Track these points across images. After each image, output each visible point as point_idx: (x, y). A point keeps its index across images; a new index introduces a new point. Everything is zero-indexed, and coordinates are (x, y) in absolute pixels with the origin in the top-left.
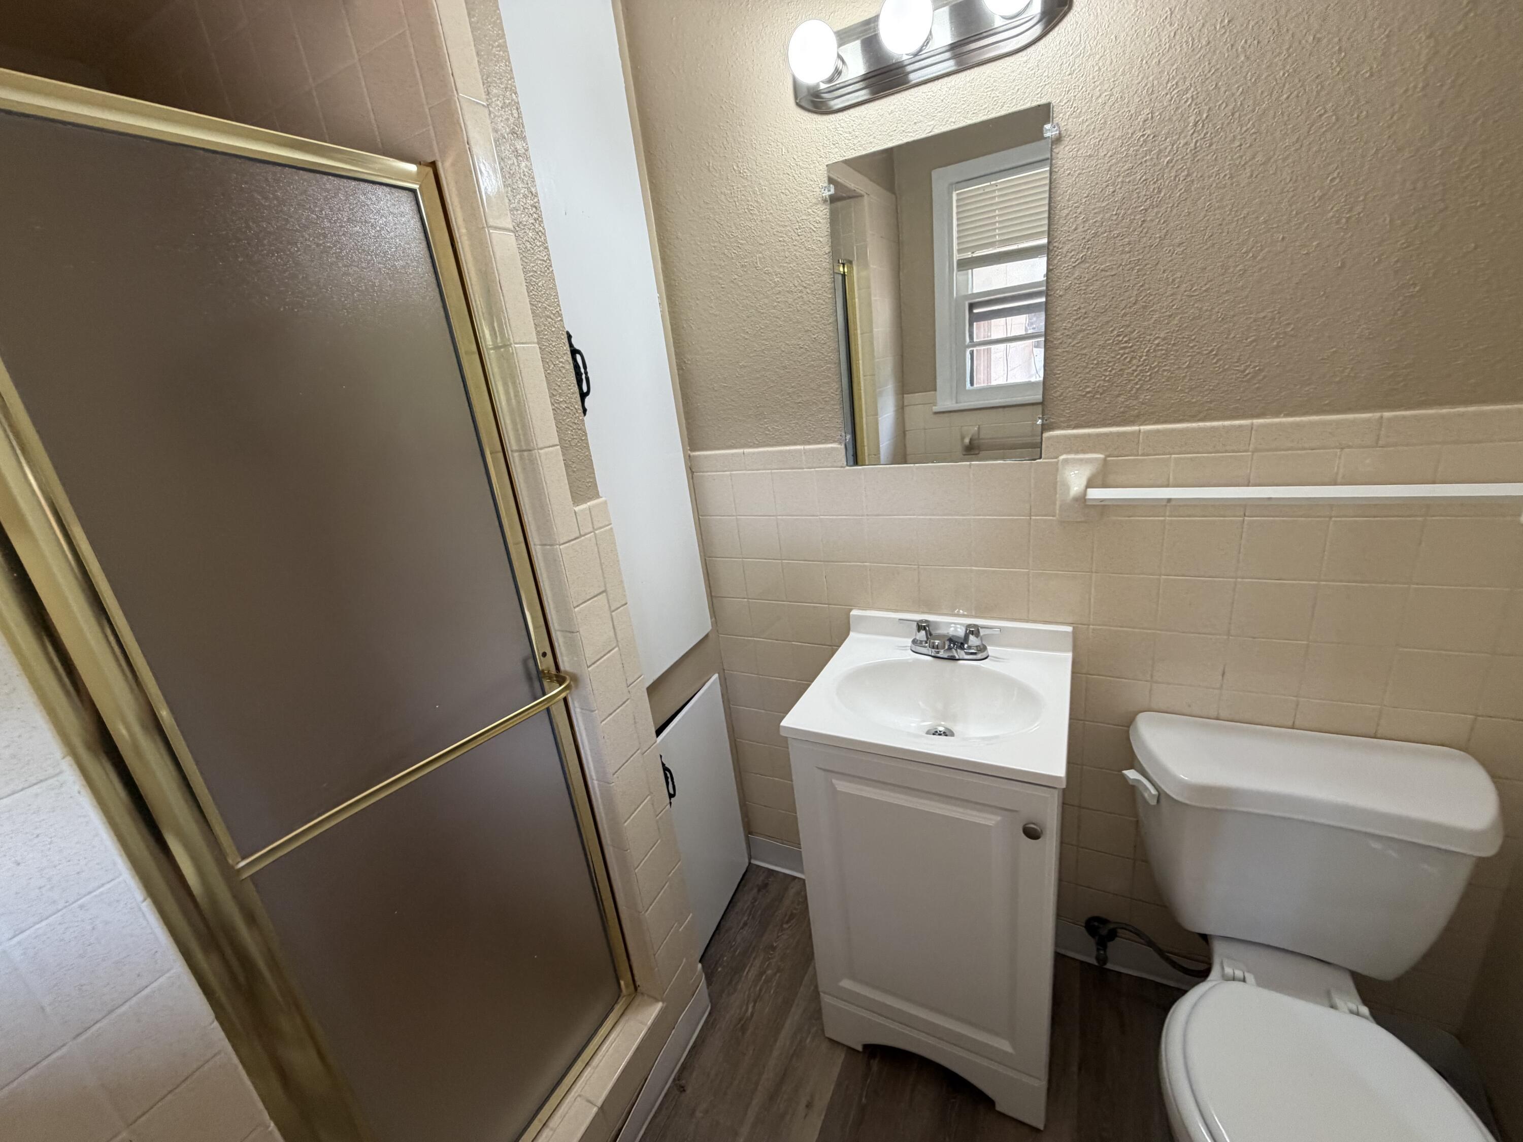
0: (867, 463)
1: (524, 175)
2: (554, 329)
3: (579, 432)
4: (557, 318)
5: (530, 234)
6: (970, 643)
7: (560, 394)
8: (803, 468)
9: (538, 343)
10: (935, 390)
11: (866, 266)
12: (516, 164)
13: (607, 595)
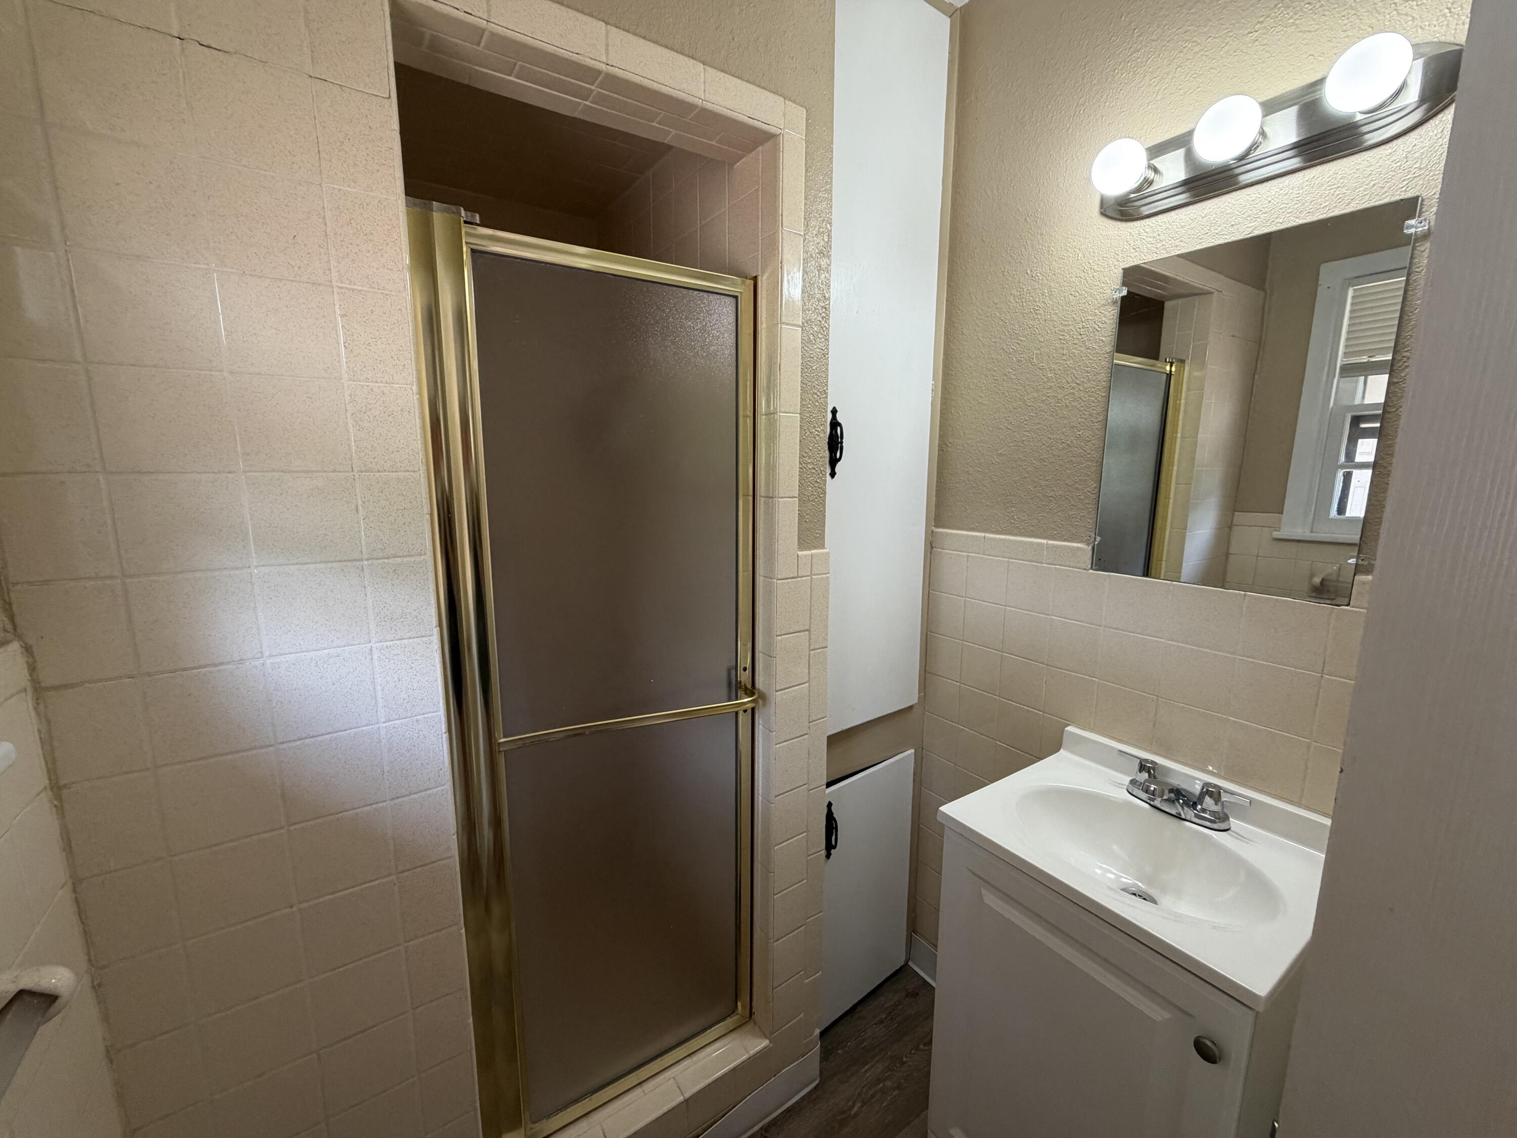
0: (1162, 577)
1: (822, 284)
2: (817, 404)
3: (819, 490)
4: (822, 395)
5: (816, 329)
6: (1204, 806)
7: (810, 457)
8: (1042, 563)
9: (800, 414)
10: (1282, 513)
11: (1202, 365)
12: (817, 276)
13: (810, 634)
